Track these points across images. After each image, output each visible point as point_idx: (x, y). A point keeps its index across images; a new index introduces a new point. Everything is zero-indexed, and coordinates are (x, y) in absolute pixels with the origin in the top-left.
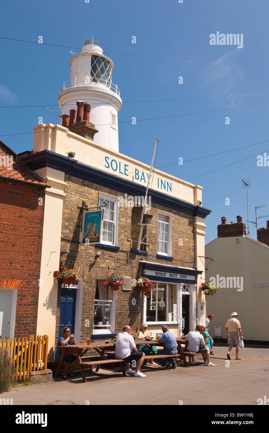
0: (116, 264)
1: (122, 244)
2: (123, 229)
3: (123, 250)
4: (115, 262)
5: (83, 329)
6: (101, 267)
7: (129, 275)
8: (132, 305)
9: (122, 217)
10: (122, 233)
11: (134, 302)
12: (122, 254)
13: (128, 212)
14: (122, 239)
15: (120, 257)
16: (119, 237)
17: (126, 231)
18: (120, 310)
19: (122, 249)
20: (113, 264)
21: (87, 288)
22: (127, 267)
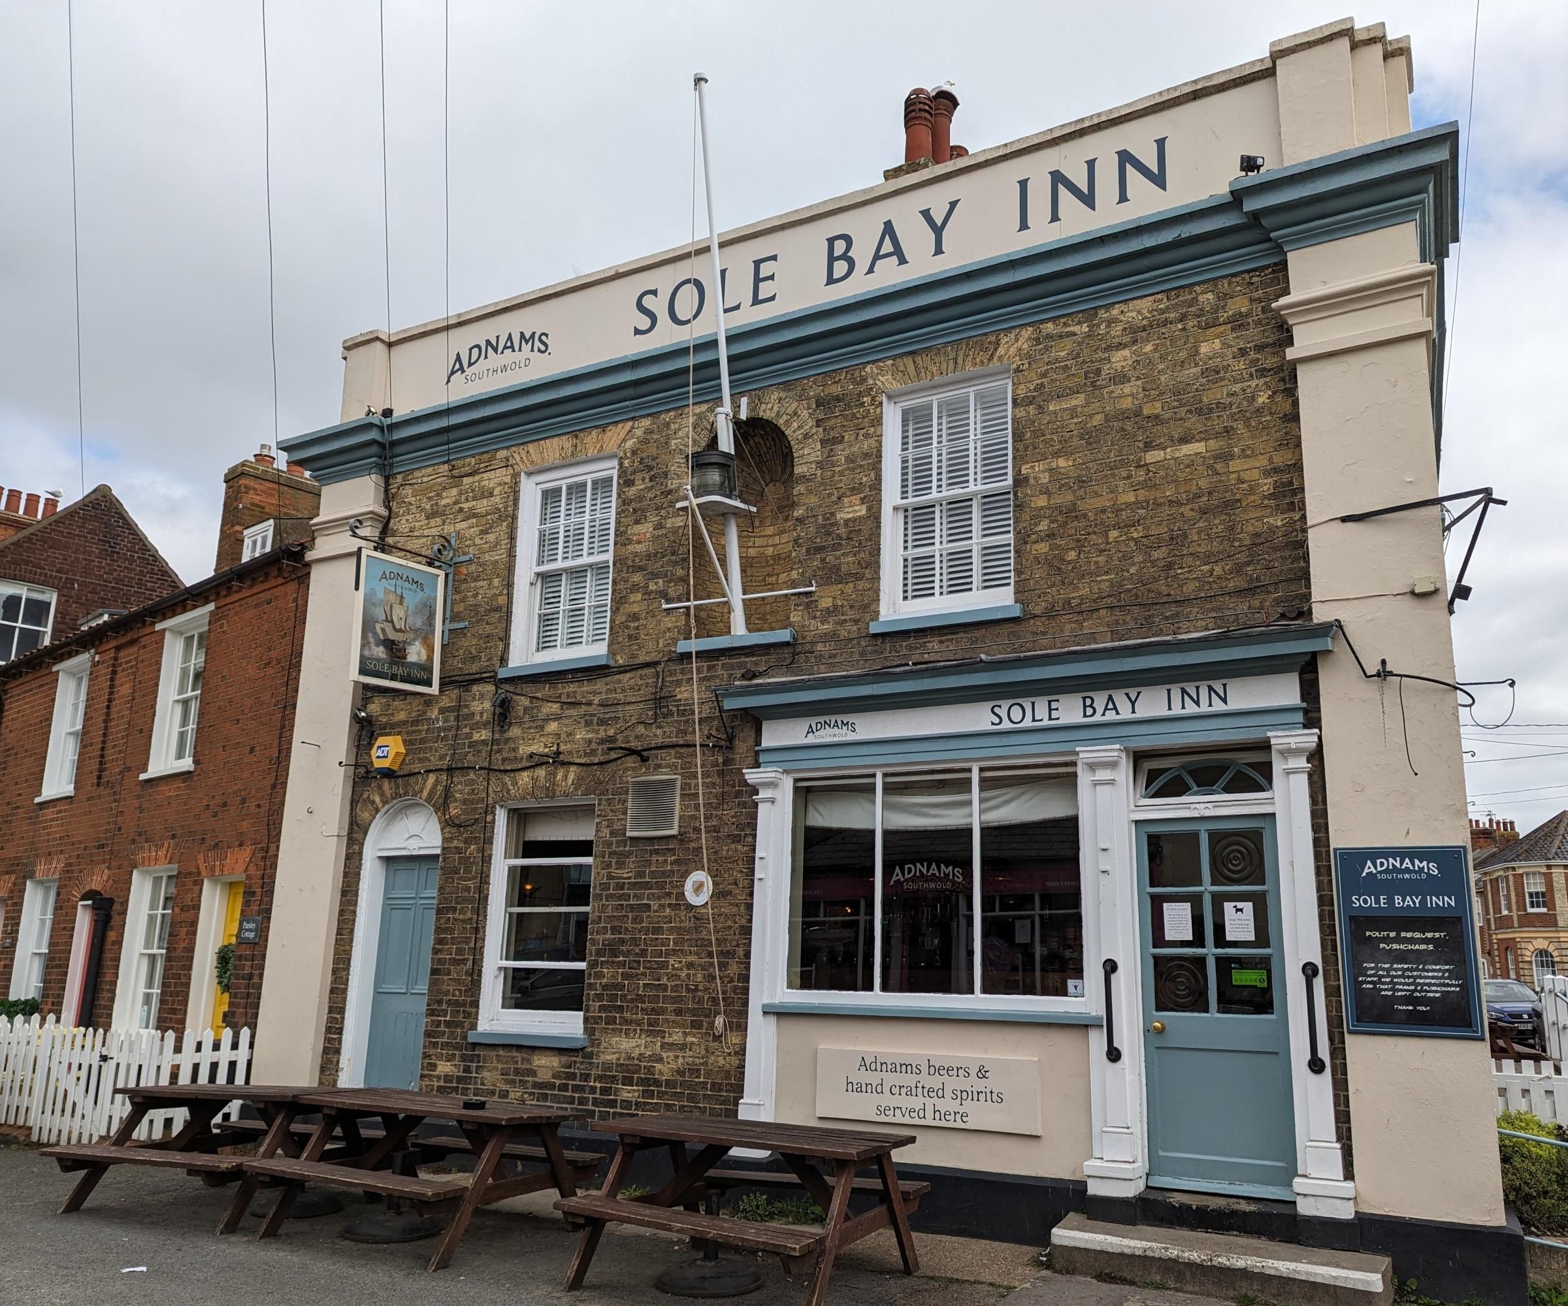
0: (597, 732)
1: (630, 637)
2: (641, 569)
3: (637, 661)
4: (588, 724)
5: (436, 1007)
6: (522, 759)
7: (668, 766)
8: (690, 907)
9: (637, 522)
10: (635, 588)
11: (698, 888)
12: (631, 679)
13: (670, 487)
14: (635, 617)
15: (618, 696)
16: (618, 609)
17: (654, 576)
18: (614, 930)
19: (633, 656)
20: (581, 735)
21: (458, 848)
22: (659, 732)
